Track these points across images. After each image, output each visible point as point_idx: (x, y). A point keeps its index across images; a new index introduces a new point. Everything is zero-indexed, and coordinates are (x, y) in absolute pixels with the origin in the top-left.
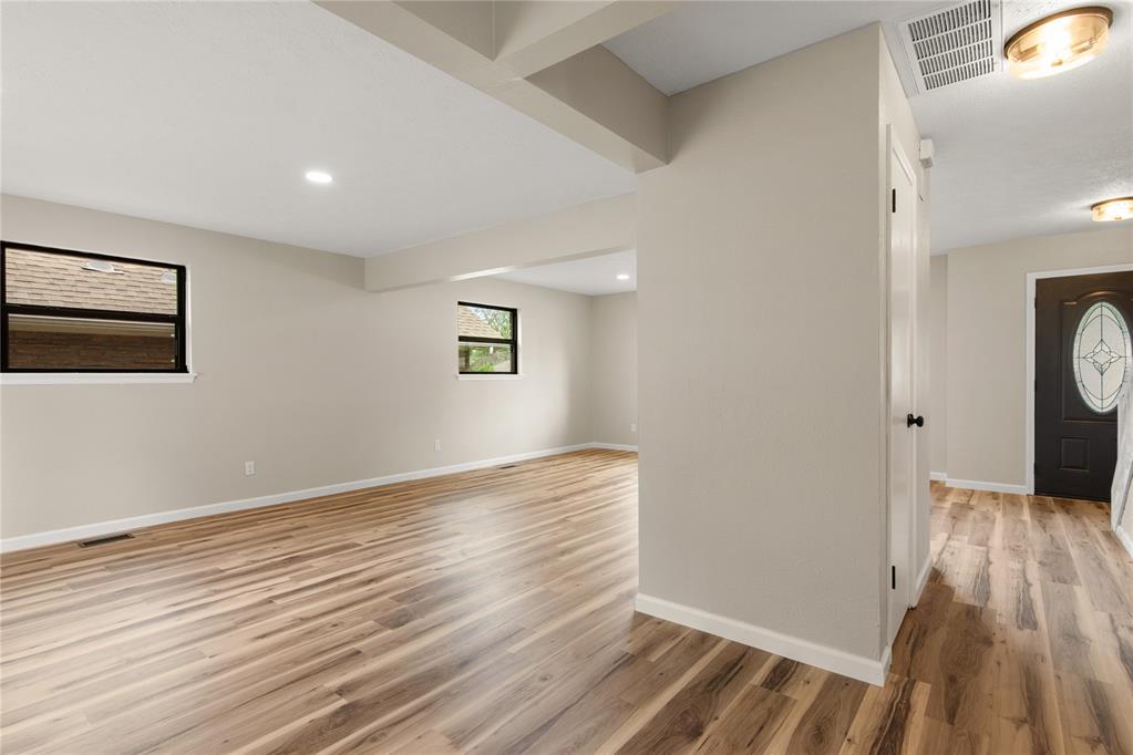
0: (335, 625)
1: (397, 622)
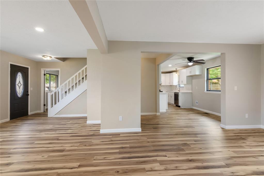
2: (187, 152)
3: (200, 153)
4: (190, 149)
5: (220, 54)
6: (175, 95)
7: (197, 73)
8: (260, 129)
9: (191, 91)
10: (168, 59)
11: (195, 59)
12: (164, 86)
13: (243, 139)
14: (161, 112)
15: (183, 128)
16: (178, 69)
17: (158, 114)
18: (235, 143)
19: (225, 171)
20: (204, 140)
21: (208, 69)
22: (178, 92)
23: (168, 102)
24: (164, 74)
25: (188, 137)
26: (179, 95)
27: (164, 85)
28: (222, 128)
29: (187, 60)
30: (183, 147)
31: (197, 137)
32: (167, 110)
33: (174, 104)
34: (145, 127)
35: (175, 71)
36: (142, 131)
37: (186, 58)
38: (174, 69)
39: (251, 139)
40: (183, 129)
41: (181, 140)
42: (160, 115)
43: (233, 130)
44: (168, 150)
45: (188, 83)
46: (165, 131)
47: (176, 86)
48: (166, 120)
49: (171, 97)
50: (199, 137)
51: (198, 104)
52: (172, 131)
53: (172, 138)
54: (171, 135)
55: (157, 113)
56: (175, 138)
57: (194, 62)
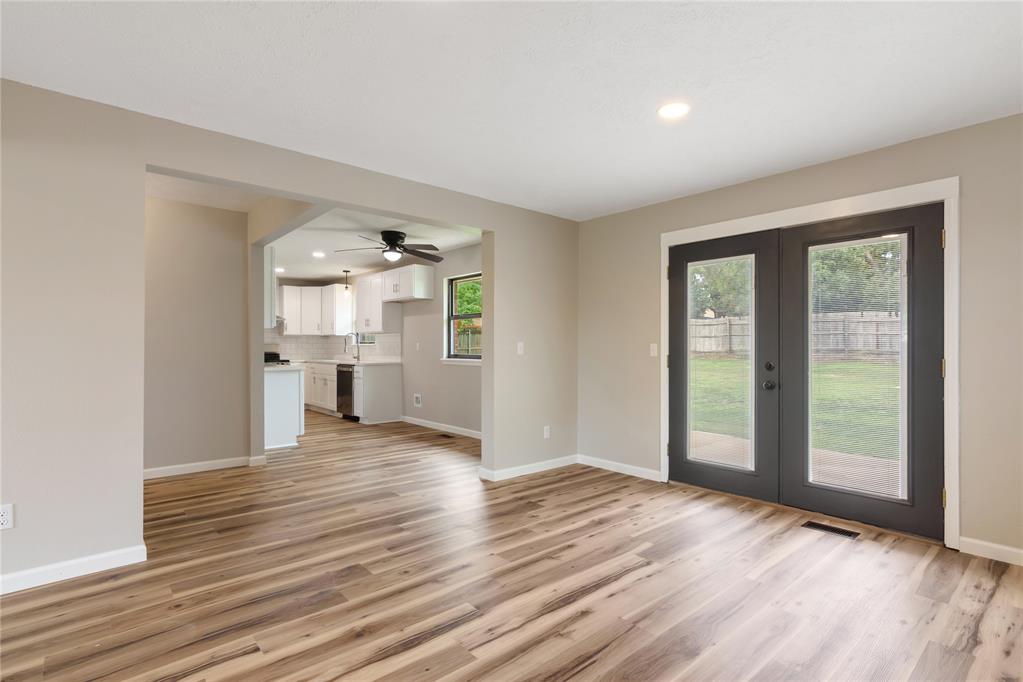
0: (406, 572)
1: (354, 571)
2: (353, 601)
3: (401, 591)
4: (367, 586)
5: (480, 233)
6: (340, 373)
7: (419, 292)
8: (576, 466)
9: (399, 358)
10: (299, 226)
11: (407, 242)
12: (296, 337)
13: (534, 505)
14: (271, 450)
15: (354, 507)
16: (354, 272)
17: (255, 460)
18: (512, 523)
19: (470, 634)
20: (423, 538)
21: (451, 281)
22: (352, 362)
23: (306, 405)
24: (298, 288)
25: (366, 538)
26: (355, 375)
27: (299, 333)
28: (485, 481)
29: (379, 242)
30: (339, 587)
31: (402, 530)
32: (302, 439)
33: (335, 409)
34: (172, 532)
35: (344, 280)
36: (150, 556)
37: (374, 231)
38: (338, 272)
39: (552, 500)
40: (353, 510)
41: (336, 559)
42: (264, 463)
43: (511, 482)
44: (272, 617)
45: (387, 328)
46: (275, 535)
47: (346, 339)
48: (292, 483)
49: (326, 384)
50: (408, 529)
51: (419, 406)
52: (308, 526)
53: (301, 556)
54: (300, 543)
55: (252, 458)
56: (317, 552)
57: (406, 249)
